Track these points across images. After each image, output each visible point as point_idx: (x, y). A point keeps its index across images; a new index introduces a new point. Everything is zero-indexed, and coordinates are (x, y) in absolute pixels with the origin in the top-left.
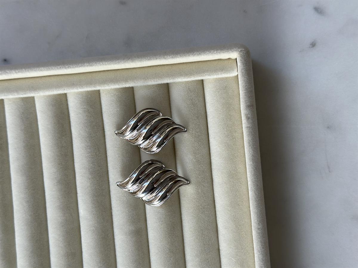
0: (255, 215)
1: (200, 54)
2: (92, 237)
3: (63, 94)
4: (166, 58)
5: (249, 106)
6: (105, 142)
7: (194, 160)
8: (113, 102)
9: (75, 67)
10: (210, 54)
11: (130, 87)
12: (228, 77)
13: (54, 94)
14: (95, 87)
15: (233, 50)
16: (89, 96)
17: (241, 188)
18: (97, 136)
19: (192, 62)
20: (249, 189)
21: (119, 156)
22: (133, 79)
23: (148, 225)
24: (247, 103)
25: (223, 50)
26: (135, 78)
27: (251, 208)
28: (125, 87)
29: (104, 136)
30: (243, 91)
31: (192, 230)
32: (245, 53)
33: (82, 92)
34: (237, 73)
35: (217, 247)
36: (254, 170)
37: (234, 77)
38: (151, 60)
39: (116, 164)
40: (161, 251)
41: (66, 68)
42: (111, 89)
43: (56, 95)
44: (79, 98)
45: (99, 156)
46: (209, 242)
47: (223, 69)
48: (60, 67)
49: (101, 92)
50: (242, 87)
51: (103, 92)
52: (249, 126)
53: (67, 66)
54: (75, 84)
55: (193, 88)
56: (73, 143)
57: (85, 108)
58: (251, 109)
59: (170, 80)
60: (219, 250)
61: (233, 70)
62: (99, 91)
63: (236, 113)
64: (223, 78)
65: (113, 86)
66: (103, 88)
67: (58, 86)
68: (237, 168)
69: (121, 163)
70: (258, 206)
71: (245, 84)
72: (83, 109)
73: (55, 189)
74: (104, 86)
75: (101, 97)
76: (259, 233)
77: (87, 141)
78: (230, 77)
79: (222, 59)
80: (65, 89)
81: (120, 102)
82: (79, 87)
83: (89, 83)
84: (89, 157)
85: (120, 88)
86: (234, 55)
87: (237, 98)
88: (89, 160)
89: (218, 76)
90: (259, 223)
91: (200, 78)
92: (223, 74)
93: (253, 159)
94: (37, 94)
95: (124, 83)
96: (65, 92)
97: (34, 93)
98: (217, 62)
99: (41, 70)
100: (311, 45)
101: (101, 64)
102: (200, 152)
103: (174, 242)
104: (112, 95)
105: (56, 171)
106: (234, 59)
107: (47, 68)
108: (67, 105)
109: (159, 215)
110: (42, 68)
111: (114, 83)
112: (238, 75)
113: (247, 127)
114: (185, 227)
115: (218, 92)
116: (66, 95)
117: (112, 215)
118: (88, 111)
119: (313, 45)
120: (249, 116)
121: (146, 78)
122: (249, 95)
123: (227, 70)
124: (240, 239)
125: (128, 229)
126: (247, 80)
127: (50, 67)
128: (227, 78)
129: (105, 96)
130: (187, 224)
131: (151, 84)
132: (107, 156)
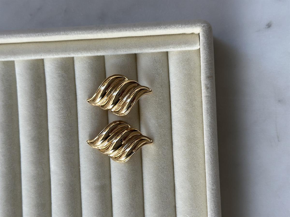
0: (209, 177)
1: (166, 27)
2: (61, 190)
3: (40, 59)
4: (134, 30)
5: (209, 77)
6: (77, 105)
7: (156, 124)
8: (85, 69)
9: (52, 35)
10: (175, 28)
11: (101, 56)
12: (191, 50)
13: (32, 60)
14: (69, 54)
15: (197, 25)
16: (64, 63)
17: (198, 151)
18: (69, 99)
19: (159, 36)
20: (206, 152)
21: (88, 118)
22: (104, 48)
23: (112, 181)
24: (207, 74)
25: (187, 24)
26: (106, 47)
27: (206, 170)
28: (96, 55)
29: (76, 99)
30: (204, 63)
31: (152, 188)
32: (207, 28)
33: (57, 58)
34: (199, 46)
35: (173, 204)
36: (211, 136)
37: (196, 50)
38: (122, 31)
39: (85, 125)
40: (122, 206)
41: (44, 35)
42: (84, 57)
43: (33, 60)
44: (54, 64)
45: (70, 118)
46: (166, 200)
47: (187, 43)
48: (39, 35)
49: (75, 59)
50: (203, 59)
51: (77, 59)
52: (208, 95)
53: (45, 34)
54: (51, 51)
55: (158, 59)
56: (48, 105)
57: (59, 73)
58: (211, 80)
59: (138, 50)
60: (175, 207)
61: (196, 44)
62: (73, 58)
63: (196, 83)
64: (186, 51)
65: (85, 54)
66: (76, 56)
67: (36, 52)
68: (195, 133)
69: (90, 124)
70: (213, 168)
71: (206, 56)
72: (58, 74)
73: (29, 145)
74: (78, 53)
75: (75, 64)
76: (212, 193)
77: (60, 103)
78: (192, 50)
79: (186, 34)
80: (42, 55)
81: (92, 69)
82: (55, 54)
83: (65, 51)
84: (61, 117)
85: (92, 56)
86: (198, 30)
87: (198, 70)
88: (61, 120)
89: (182, 48)
90: (213, 185)
91: (165, 50)
92: (186, 48)
93: (210, 126)
94: (17, 58)
95: (95, 52)
96: (42, 57)
97: (14, 57)
98: (181, 36)
99: (21, 37)
100: (267, 26)
101: (76, 33)
102: (162, 118)
103: (135, 198)
104: (85, 62)
105: (31, 129)
106: (197, 34)
107: (27, 35)
108: (44, 70)
109: (122, 173)
110: (22, 35)
111: (87, 52)
112: (200, 48)
113: (207, 96)
114: (145, 185)
115: (181, 63)
116: (43, 60)
117: (80, 172)
118: (62, 76)
119: (269, 26)
120: (208, 86)
121: (116, 48)
122: (210, 67)
123: (190, 44)
124: (195, 198)
125: (94, 185)
126: (208, 53)
127: (29, 34)
128: (189, 51)
129: (79, 63)
130: (148, 182)
131: (121, 54)
132: (78, 117)
